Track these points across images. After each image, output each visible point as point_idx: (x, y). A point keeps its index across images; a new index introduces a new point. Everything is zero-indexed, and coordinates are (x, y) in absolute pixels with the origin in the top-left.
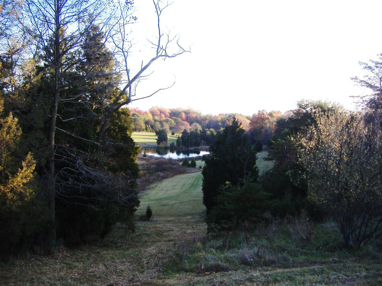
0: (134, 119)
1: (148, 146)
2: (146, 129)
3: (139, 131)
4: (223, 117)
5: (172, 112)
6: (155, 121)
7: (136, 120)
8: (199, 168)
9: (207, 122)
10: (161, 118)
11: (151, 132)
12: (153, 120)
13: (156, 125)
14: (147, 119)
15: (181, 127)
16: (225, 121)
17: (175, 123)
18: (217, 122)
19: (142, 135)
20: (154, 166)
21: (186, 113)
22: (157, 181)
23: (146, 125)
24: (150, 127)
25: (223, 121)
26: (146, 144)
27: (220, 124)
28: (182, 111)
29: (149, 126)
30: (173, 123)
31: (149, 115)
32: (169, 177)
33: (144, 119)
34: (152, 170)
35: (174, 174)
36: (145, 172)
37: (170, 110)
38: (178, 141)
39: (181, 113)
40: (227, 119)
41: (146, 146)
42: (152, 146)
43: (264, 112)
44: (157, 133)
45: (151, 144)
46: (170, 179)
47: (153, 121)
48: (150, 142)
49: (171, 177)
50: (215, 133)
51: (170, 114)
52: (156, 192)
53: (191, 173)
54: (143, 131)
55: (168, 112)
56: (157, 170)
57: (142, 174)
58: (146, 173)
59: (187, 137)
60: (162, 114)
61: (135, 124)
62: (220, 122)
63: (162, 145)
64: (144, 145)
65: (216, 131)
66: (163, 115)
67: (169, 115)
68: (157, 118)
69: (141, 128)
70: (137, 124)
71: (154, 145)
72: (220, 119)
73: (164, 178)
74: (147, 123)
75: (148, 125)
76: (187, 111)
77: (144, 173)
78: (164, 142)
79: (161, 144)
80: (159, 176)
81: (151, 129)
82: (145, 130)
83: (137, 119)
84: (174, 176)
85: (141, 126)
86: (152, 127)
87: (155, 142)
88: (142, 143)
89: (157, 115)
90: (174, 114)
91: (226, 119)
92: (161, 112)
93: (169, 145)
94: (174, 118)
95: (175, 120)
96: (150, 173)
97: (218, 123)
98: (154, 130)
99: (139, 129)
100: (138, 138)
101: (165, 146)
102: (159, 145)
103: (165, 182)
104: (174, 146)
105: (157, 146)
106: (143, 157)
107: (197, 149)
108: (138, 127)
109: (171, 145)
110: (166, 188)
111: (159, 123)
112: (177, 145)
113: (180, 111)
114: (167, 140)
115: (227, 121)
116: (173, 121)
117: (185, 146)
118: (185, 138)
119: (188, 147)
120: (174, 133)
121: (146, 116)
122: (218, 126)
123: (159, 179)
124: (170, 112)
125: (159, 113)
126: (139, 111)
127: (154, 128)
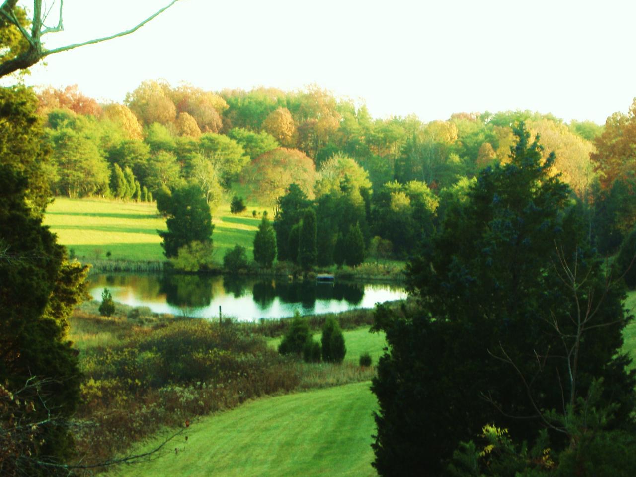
0: (57, 139)
1: (123, 265)
2: (114, 185)
3: (82, 195)
5: (232, 107)
6: (156, 147)
7: (64, 145)
8: (358, 364)
9: (394, 150)
10: (181, 132)
11: (135, 196)
12: (147, 141)
13: (158, 166)
14: (117, 139)
15: (273, 174)
16: (480, 144)
18: (441, 151)
19: (94, 215)
20: (149, 355)
21: (300, 109)
22: (165, 428)
23: (112, 167)
24: (133, 177)
25: (470, 143)
26: (112, 257)
27: (455, 158)
28: (279, 102)
29: (128, 171)
30: (236, 157)
31: (125, 120)
33: (105, 139)
34: (141, 376)
35: (242, 393)
36: (107, 383)
37: (224, 96)
38: (261, 241)
39: (273, 109)
40: (490, 138)
41: (114, 264)
42: (143, 265)
44: (166, 204)
45: (141, 256)
47: (145, 149)
48: (132, 246)
49: (229, 406)
50: (432, 204)
53: (321, 387)
54: (99, 192)
55: (213, 104)
56: (164, 376)
57: (95, 396)
58: (116, 388)
59: (301, 223)
60: (186, 115)
61: (61, 164)
62: (457, 151)
63: (186, 259)
64: (105, 261)
65: (436, 190)
66: (191, 122)
67: (218, 120)
68: (162, 133)
69: (90, 179)
70: (69, 162)
71: (152, 257)
72: (455, 135)
73: (200, 410)
74: (115, 156)
75: (123, 167)
76: (304, 102)
77: (103, 388)
78: (194, 244)
79: (183, 252)
80: (172, 403)
81: (136, 185)
82: (108, 191)
83: (70, 138)
84: (242, 400)
85: (89, 173)
86: (141, 174)
88: (97, 251)
89: (163, 122)
91: (481, 137)
92: (183, 105)
93: (218, 259)
94: (244, 132)
95: (249, 144)
96: (132, 388)
97: (447, 158)
98: (149, 187)
99: (81, 184)
100: (77, 227)
101: (203, 261)
102: (172, 260)
103: (200, 430)
104: (244, 265)
105: (166, 264)
106: (99, 313)
107: (349, 277)
108: (74, 175)
109: (227, 260)
110: (208, 459)
111: (175, 159)
112: (256, 259)
113: (271, 100)
114: (211, 233)
115: (489, 145)
116: (240, 150)
117: (292, 264)
118: (295, 226)
119: (307, 269)
120: (245, 202)
121: (114, 126)
122: (447, 169)
123: (175, 417)
124: (225, 104)
125: (172, 109)
126: (79, 101)
127: (150, 179)
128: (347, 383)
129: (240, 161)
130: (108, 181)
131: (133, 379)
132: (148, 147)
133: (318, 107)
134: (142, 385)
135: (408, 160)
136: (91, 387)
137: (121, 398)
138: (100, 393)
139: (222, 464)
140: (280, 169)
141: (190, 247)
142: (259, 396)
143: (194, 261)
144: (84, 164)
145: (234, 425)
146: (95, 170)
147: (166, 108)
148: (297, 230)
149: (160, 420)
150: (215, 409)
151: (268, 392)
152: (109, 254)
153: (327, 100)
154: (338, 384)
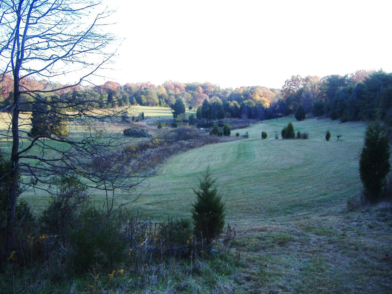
0: (146, 92)
1: (163, 120)
2: (160, 104)
3: (152, 106)
4: (245, 90)
5: (188, 86)
6: (170, 95)
7: (148, 94)
8: (235, 135)
9: (229, 94)
10: (176, 92)
11: (165, 106)
12: (168, 94)
13: (171, 99)
14: (160, 93)
15: (199, 100)
16: (248, 93)
17: (192, 97)
18: (239, 95)
19: (155, 110)
20: (173, 133)
21: (204, 87)
22: (180, 152)
23: (159, 99)
24: (164, 102)
25: (246, 93)
26: (160, 118)
27: (242, 97)
28: (199, 85)
29: (163, 100)
30: (190, 97)
31: (162, 89)
32: (197, 146)
33: (158, 93)
34: (171, 139)
35: (203, 143)
36: (161, 140)
37: (185, 84)
38: (198, 114)
39: (197, 87)
40: (250, 92)
41: (161, 120)
42: (168, 120)
43: (299, 77)
44: (172, 107)
45: (166, 118)
46: (198, 149)
47: (167, 95)
48: (165, 116)
49: (200, 146)
50: (239, 106)
51: (186, 88)
52: (182, 165)
53: (226, 141)
54: (156, 105)
55: (183, 86)
56: (177, 139)
57: (157, 144)
58: (164, 141)
59: (208, 108)
60: (177, 88)
61: (147, 98)
62: (243, 95)
63: (179, 118)
64: (158, 119)
65: (239, 103)
66: (178, 90)
67: (184, 89)
68: (171, 92)
69: (154, 102)
70: (149, 98)
71: (170, 118)
72: (242, 91)
73: (191, 147)
74: (160, 97)
75: (162, 99)
76: (205, 85)
77: (160, 142)
78: (181, 114)
79: (178, 116)
80: (182, 145)
81: (165, 103)
82: (159, 105)
83: (149, 92)
84: (203, 145)
85: (154, 100)
86: (166, 101)
87: (170, 116)
88: (156, 117)
89: (171, 89)
90: (190, 88)
91: (248, 92)
92: (176, 86)
93: (187, 118)
94: (191, 91)
95: (192, 94)
96: (169, 142)
97: (240, 97)
98: (168, 104)
99: (152, 103)
100: (151, 112)
101: (183, 118)
102: (176, 119)
103: (192, 152)
104: (194, 119)
105: (174, 119)
106: (158, 128)
107: (221, 122)
108: (150, 100)
109: (189, 118)
110: (197, 159)
111: (175, 97)
112: (197, 118)
113: (197, 85)
114: (185, 112)
115: (250, 94)
116: (190, 95)
117: (206, 119)
118: (206, 109)
119: (210, 120)
120: (192, 107)
121: (160, 90)
122: (241, 99)
123: (184, 149)
124: (186, 86)
125: (173, 87)
126: (151, 85)
127: (169, 102)
128: (234, 140)
129: (191, 98)
130: (158, 102)
131: (169, 139)
132: (168, 95)
133: (208, 86)
134: (172, 141)
135: (231, 97)
136: (156, 141)
137: (166, 144)
138: (159, 143)
139: (203, 161)
140: (201, 99)
141: (180, 115)
142: (208, 144)
143: (181, 118)
144: (153, 98)
145: (203, 151)
146: (155, 100)
147: (172, 87)
148: (207, 110)
149: (178, 149)
150: (196, 147)
151: (210, 143)
152: (159, 117)
153: (210, 85)
154: (231, 141)
